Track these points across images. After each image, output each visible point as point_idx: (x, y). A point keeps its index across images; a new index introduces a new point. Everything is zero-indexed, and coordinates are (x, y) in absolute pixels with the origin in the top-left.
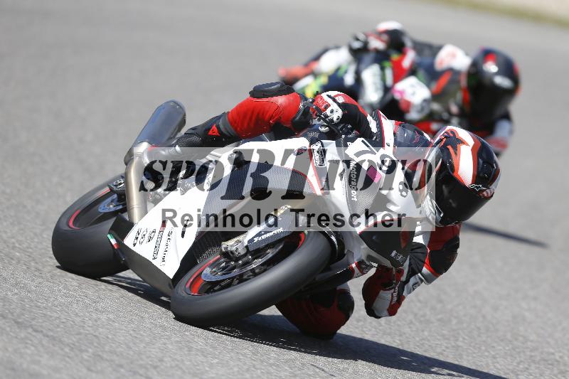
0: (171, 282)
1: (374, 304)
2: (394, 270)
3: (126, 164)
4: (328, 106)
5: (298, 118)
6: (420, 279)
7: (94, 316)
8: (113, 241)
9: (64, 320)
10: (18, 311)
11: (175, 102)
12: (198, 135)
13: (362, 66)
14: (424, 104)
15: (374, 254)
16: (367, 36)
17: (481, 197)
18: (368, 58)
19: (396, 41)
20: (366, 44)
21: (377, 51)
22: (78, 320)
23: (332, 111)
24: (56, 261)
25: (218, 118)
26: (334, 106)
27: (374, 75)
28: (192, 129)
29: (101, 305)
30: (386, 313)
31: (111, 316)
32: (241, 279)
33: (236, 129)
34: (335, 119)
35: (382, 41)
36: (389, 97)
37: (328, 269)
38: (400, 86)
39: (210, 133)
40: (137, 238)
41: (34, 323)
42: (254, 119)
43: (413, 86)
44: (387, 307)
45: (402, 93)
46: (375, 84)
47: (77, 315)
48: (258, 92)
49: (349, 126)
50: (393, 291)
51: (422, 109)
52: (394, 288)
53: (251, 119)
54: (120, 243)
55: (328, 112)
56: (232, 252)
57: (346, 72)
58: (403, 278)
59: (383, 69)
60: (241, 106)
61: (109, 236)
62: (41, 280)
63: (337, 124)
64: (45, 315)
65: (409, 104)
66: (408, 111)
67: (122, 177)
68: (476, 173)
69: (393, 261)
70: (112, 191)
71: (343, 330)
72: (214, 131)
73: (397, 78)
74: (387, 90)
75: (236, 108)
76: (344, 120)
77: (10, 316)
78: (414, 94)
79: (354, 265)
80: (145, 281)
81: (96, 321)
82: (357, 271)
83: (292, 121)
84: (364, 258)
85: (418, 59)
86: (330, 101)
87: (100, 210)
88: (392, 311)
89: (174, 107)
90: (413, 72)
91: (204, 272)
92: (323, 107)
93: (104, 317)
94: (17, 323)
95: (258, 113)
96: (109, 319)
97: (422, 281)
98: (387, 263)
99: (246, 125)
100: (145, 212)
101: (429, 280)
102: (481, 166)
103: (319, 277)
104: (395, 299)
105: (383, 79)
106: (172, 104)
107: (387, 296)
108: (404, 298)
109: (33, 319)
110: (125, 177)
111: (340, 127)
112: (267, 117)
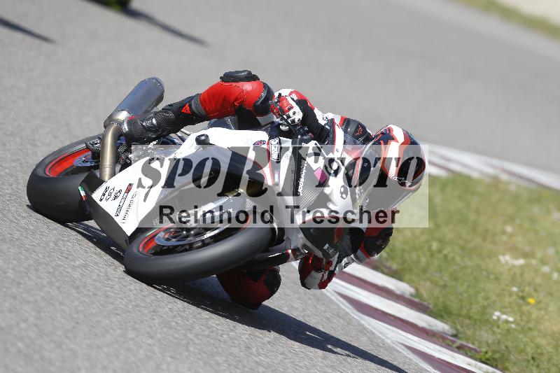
0: (127, 239)
2: (325, 260)
3: (105, 127)
8: (83, 193)
11: (157, 80)
12: (172, 111)
15: (309, 244)
23: (294, 113)
24: (28, 201)
26: (297, 109)
28: (169, 105)
30: (317, 286)
32: (191, 248)
33: (205, 109)
37: (267, 250)
40: (104, 195)
44: (318, 283)
48: (228, 78)
50: (323, 273)
54: (89, 196)
55: (291, 113)
60: (212, 88)
61: (80, 188)
63: (297, 125)
67: (99, 138)
69: (325, 253)
70: (88, 148)
72: (186, 109)
75: (208, 90)
79: (290, 251)
80: (102, 231)
82: (291, 256)
83: (253, 105)
84: (299, 246)
86: (293, 104)
87: (75, 164)
88: (322, 285)
91: (159, 235)
92: (287, 108)
98: (320, 254)
99: (214, 105)
100: (113, 174)
101: (361, 260)
103: (258, 256)
106: (154, 81)
110: (102, 138)
111: (298, 128)
112: (232, 99)
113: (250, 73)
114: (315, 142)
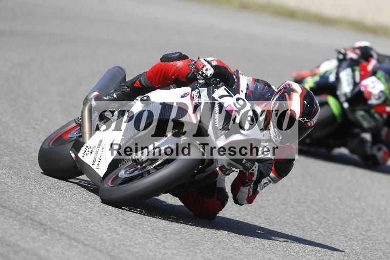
0: (102, 179)
1: (237, 196)
2: (247, 173)
3: (84, 105)
4: (204, 66)
5: (190, 75)
6: (269, 180)
7: (163, 251)
8: (73, 155)
9: (142, 254)
10: (111, 247)
12: (127, 86)
13: (341, 69)
14: (381, 94)
16: (346, 50)
17: (306, 126)
18: (345, 64)
19: (366, 54)
20: (345, 55)
21: (352, 60)
22: (151, 254)
23: (207, 70)
25: (141, 75)
26: (208, 66)
27: (348, 75)
28: (125, 83)
29: (167, 244)
30: (245, 201)
31: (174, 252)
33: (151, 83)
34: (209, 75)
35: (356, 53)
36: (357, 89)
38: (364, 82)
39: (135, 85)
40: (85, 152)
41: (121, 255)
42: (162, 76)
43: (373, 82)
44: (246, 198)
45: (366, 87)
46: (348, 80)
47: (151, 250)
48: (166, 59)
49: (218, 80)
50: (249, 187)
51: (379, 98)
52: (250, 185)
53: (160, 76)
54: (77, 156)
55: (204, 70)
56: (138, 159)
57: (331, 73)
58: (254, 179)
59: (353, 71)
60: (154, 67)
61: (70, 152)
62: (126, 227)
63: (210, 78)
64: (129, 251)
65: (370, 94)
66: (370, 99)
68: (302, 111)
71: (221, 214)
72: (137, 84)
73: (363, 78)
74: (355, 84)
75: (151, 69)
76: (214, 75)
77: (105, 251)
78: (374, 87)
79: (218, 169)
80: (92, 181)
81: (164, 255)
83: (186, 77)
85: (378, 65)
86: (206, 63)
88: (250, 200)
89: (118, 70)
90: (374, 73)
91: (121, 173)
92: (201, 67)
93: (169, 252)
94: (110, 256)
95: (165, 72)
96: (173, 254)
97: (270, 182)
99: (157, 80)
100: (91, 136)
101: (275, 181)
102: (305, 106)
104: (251, 193)
105: (354, 78)
106: (117, 68)
107: (245, 191)
108: (258, 192)
109: (121, 253)
111: (212, 80)
112: (170, 74)
113: (181, 54)
114: (224, 87)
